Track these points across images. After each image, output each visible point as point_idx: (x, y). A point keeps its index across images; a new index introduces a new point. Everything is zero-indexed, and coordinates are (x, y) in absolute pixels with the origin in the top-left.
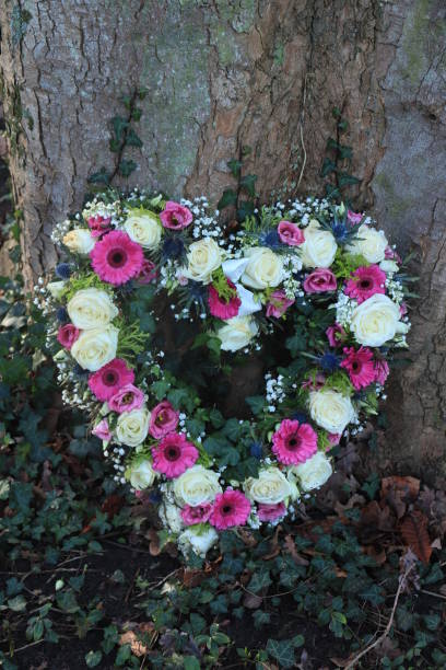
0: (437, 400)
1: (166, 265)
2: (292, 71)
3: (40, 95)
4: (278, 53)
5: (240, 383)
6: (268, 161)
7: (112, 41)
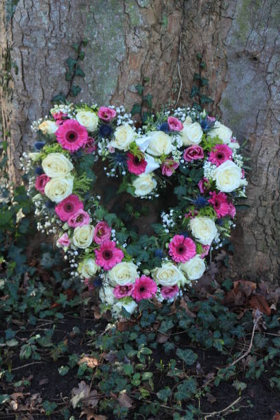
0: (264, 235)
1: (101, 141)
2: (173, 31)
3: (23, 50)
4: (164, 21)
5: (144, 227)
6: (159, 86)
7: (67, 10)
